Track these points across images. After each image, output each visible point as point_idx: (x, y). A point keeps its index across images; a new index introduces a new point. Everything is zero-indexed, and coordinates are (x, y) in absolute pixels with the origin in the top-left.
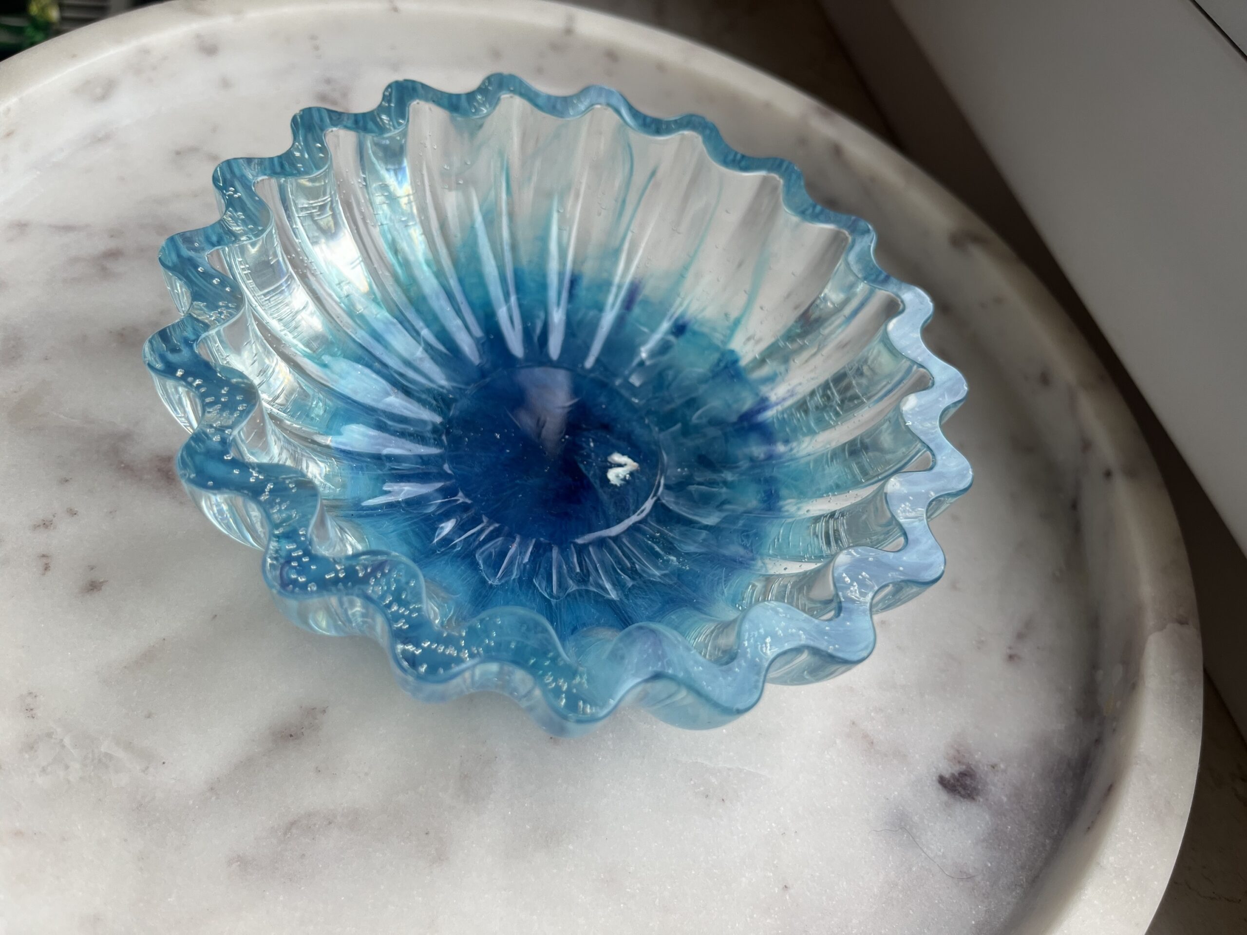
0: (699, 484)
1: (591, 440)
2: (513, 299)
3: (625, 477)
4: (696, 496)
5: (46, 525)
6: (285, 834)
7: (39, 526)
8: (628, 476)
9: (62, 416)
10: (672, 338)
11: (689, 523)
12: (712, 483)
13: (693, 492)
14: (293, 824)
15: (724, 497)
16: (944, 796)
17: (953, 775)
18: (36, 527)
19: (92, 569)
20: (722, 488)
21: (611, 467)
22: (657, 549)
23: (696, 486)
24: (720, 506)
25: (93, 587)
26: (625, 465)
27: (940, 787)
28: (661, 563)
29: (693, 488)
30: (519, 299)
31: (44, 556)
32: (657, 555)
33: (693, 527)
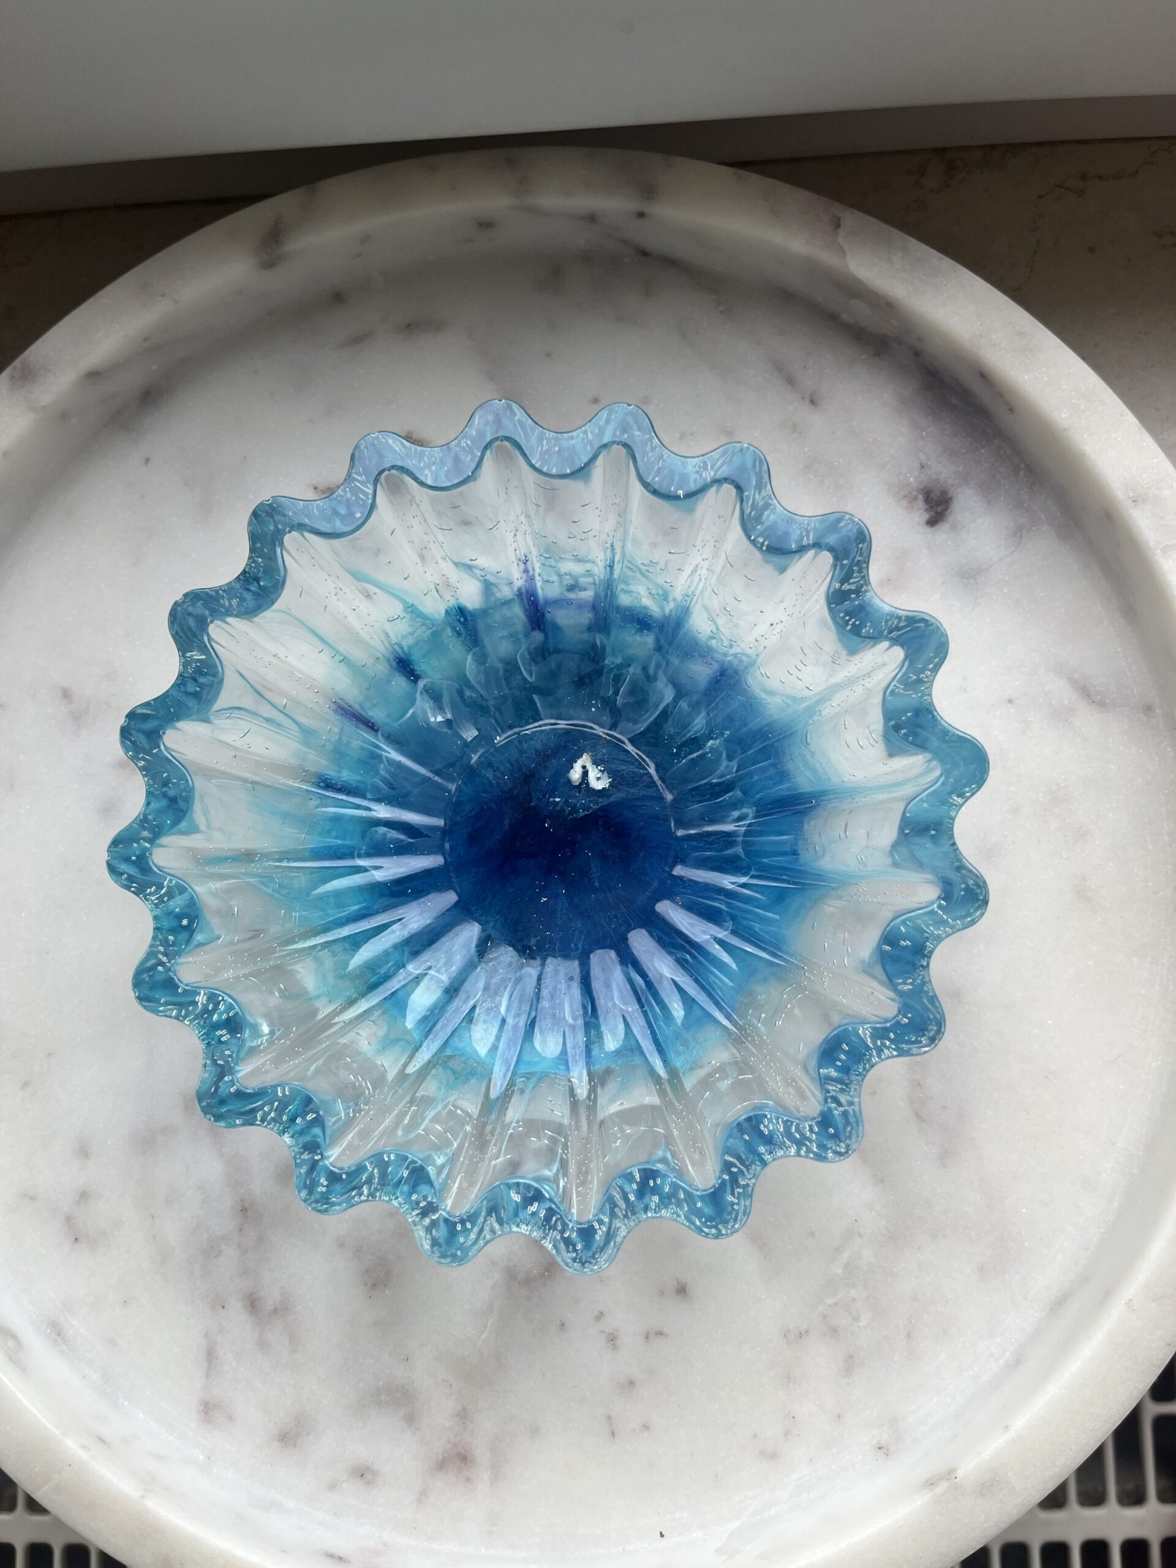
0: (616, 693)
1: (551, 800)
2: (361, 862)
3: (600, 771)
4: (631, 700)
5: (612, 1339)
6: (925, 1121)
7: (614, 1345)
8: (599, 768)
9: (484, 1336)
10: (421, 684)
11: (665, 714)
12: (618, 680)
13: (625, 701)
14: (918, 1116)
15: (639, 671)
16: (944, 526)
17: (926, 510)
18: (615, 1347)
19: (663, 1293)
20: (628, 671)
21: (588, 784)
22: (695, 755)
23: (618, 698)
24: (650, 679)
25: (682, 1290)
26: (584, 767)
27: (936, 528)
28: (712, 755)
29: (619, 700)
30: (360, 856)
31: (647, 1337)
32: (702, 757)
33: (672, 713)
